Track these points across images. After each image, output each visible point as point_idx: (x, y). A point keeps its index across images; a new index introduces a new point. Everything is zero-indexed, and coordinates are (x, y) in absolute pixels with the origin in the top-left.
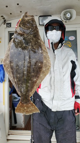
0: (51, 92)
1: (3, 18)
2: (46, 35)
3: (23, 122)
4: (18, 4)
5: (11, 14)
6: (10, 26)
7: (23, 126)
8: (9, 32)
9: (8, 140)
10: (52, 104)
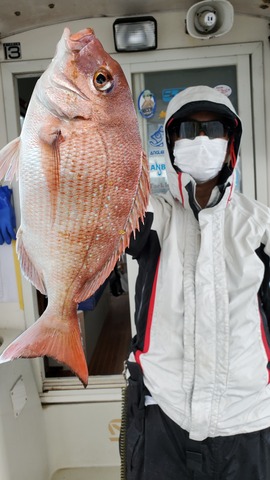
0: (182, 371)
5: (18, 14)
6: (16, 55)
9: (44, 405)
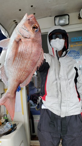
1: (15, 23)
2: (50, 43)
4: (32, 6)
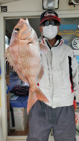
3: (23, 124)
7: (23, 129)
8: (4, 17)
10: (52, 101)
